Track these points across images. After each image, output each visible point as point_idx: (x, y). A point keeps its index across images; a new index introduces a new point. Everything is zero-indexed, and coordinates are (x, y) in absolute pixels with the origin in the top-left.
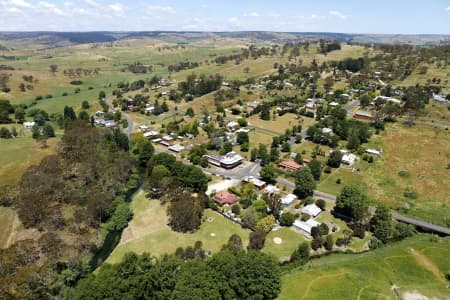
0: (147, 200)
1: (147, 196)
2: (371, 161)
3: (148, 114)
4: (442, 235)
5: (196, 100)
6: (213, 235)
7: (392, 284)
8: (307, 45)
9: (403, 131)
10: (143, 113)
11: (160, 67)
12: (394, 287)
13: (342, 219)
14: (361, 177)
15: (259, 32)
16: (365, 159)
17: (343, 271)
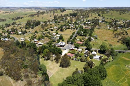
0: (45, 61)
1: (45, 60)
2: (97, 38)
3: (20, 34)
4: (124, 52)
5: (34, 28)
6: (75, 66)
7: (125, 65)
8: (56, 10)
9: (98, 30)
10: (18, 34)
11: (8, 19)
12: (126, 66)
13: (102, 54)
14: (97, 43)
15: (36, 7)
16: (95, 38)
17: (114, 66)
